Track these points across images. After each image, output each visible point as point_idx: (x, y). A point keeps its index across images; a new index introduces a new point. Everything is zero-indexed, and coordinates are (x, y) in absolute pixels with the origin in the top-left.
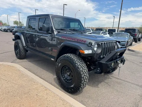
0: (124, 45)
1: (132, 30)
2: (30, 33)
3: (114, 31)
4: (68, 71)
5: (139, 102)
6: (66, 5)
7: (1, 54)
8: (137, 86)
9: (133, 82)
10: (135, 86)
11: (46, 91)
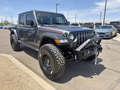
0: (109, 36)
1: (117, 23)
2: (21, 28)
3: (100, 24)
4: (48, 59)
5: (115, 87)
6: (58, 4)
7: (1, 47)
8: (115, 72)
9: (112, 68)
10: (113, 72)
11: (27, 78)
